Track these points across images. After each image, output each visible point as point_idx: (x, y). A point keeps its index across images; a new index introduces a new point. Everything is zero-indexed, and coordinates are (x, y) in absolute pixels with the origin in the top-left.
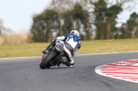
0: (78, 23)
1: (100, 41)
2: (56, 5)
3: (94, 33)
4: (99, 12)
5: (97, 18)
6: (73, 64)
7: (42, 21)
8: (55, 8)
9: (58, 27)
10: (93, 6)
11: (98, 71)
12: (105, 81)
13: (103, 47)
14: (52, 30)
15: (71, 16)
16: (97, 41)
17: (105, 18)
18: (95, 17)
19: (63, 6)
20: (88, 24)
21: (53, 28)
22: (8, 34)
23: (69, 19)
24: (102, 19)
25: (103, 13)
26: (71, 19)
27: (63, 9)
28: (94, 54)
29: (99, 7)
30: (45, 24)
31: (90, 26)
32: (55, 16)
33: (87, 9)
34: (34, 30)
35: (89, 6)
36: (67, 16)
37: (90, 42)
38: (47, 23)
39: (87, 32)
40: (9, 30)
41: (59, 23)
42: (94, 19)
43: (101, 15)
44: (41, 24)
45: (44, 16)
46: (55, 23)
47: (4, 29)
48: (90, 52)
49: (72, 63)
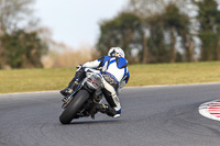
0: (172, 34)
1: (207, 63)
2: (138, 6)
3: (198, 51)
4: (206, 16)
5: (202, 27)
6: (119, 112)
7: (115, 32)
8: (136, 10)
9: (141, 41)
10: (196, 8)
11: (204, 112)
12: (214, 127)
13: (212, 73)
14: (131, 46)
15: (161, 24)
16: (203, 63)
17: (215, 27)
18: (198, 24)
19: (149, 6)
20: (188, 36)
21: (132, 42)
22: (61, 51)
23: (158, 28)
24: (211, 28)
25: (212, 19)
26: (162, 29)
27: (149, 11)
28: (197, 84)
29: (206, 8)
30: (119, 36)
31: (191, 40)
32: (136, 23)
33: (186, 12)
34: (102, 46)
35: (190, 6)
36: (155, 22)
37: (191, 65)
38: (123, 34)
39: (187, 49)
40: (62, 45)
41: (142, 34)
42: (197, 28)
43: (208, 22)
44: (114, 36)
45: (119, 23)
46: (136, 35)
47: (54, 43)
48: (191, 81)
49: (117, 109)
